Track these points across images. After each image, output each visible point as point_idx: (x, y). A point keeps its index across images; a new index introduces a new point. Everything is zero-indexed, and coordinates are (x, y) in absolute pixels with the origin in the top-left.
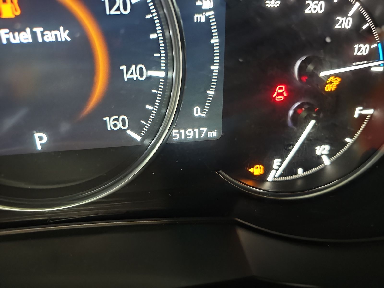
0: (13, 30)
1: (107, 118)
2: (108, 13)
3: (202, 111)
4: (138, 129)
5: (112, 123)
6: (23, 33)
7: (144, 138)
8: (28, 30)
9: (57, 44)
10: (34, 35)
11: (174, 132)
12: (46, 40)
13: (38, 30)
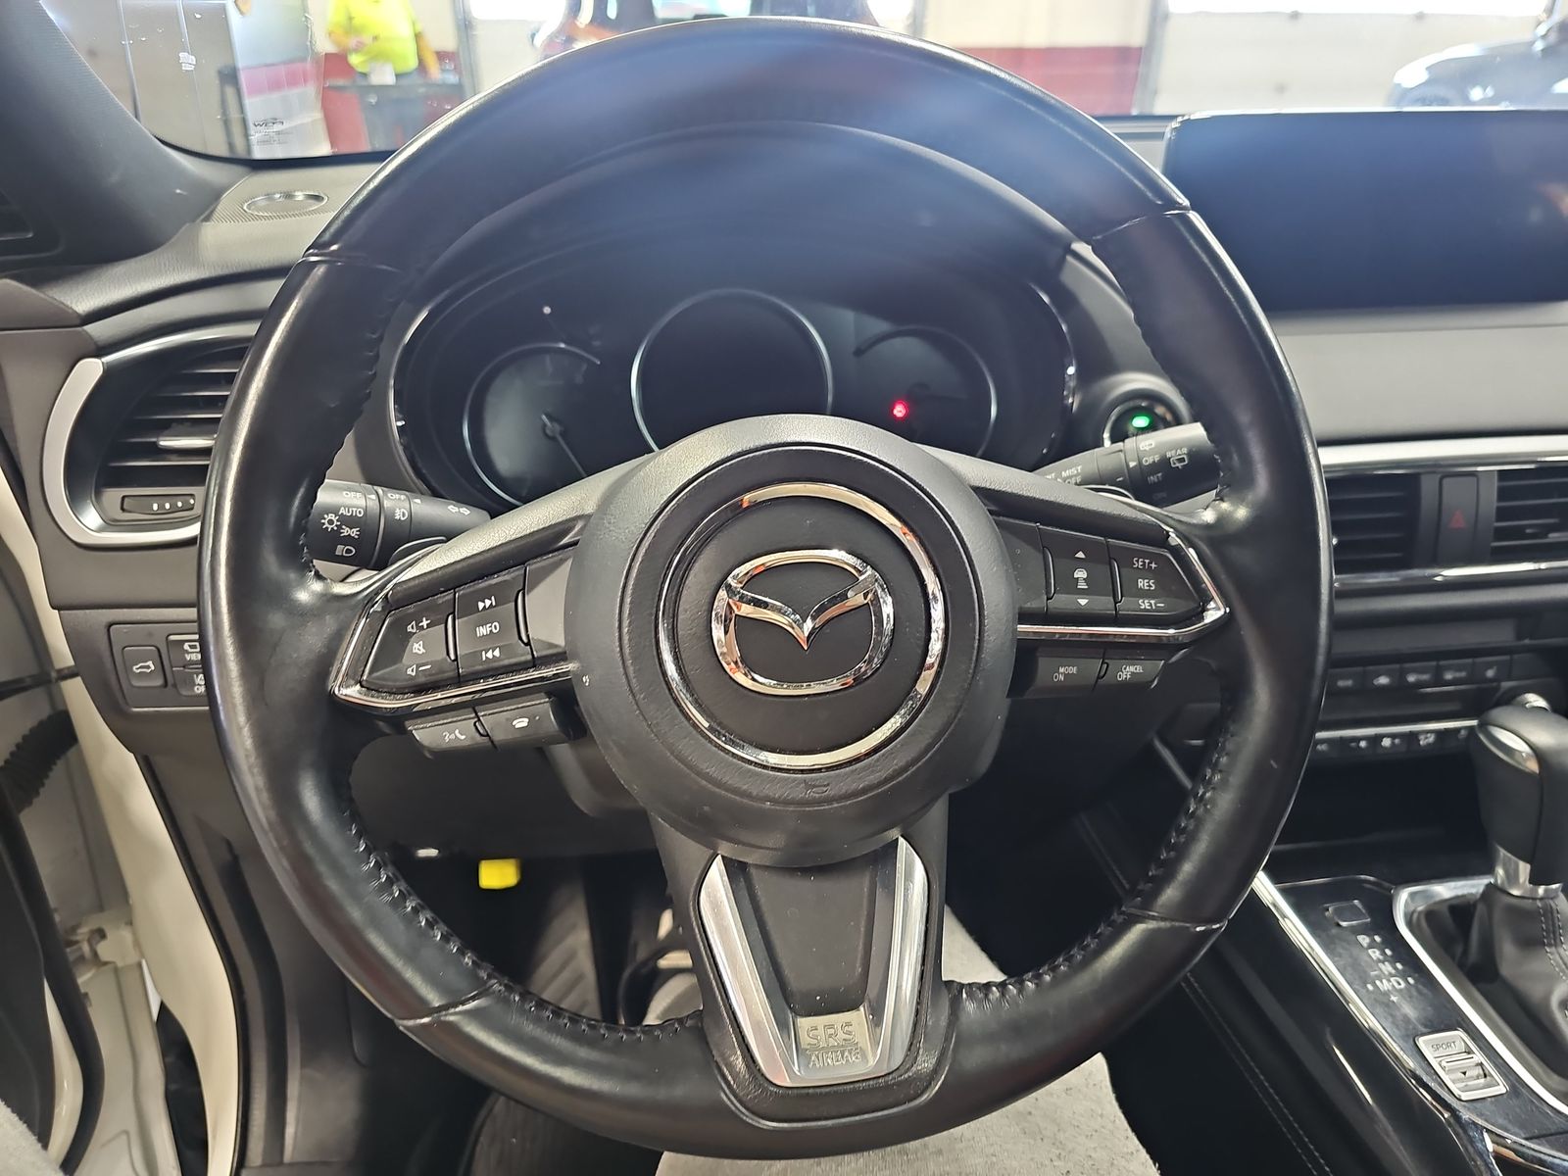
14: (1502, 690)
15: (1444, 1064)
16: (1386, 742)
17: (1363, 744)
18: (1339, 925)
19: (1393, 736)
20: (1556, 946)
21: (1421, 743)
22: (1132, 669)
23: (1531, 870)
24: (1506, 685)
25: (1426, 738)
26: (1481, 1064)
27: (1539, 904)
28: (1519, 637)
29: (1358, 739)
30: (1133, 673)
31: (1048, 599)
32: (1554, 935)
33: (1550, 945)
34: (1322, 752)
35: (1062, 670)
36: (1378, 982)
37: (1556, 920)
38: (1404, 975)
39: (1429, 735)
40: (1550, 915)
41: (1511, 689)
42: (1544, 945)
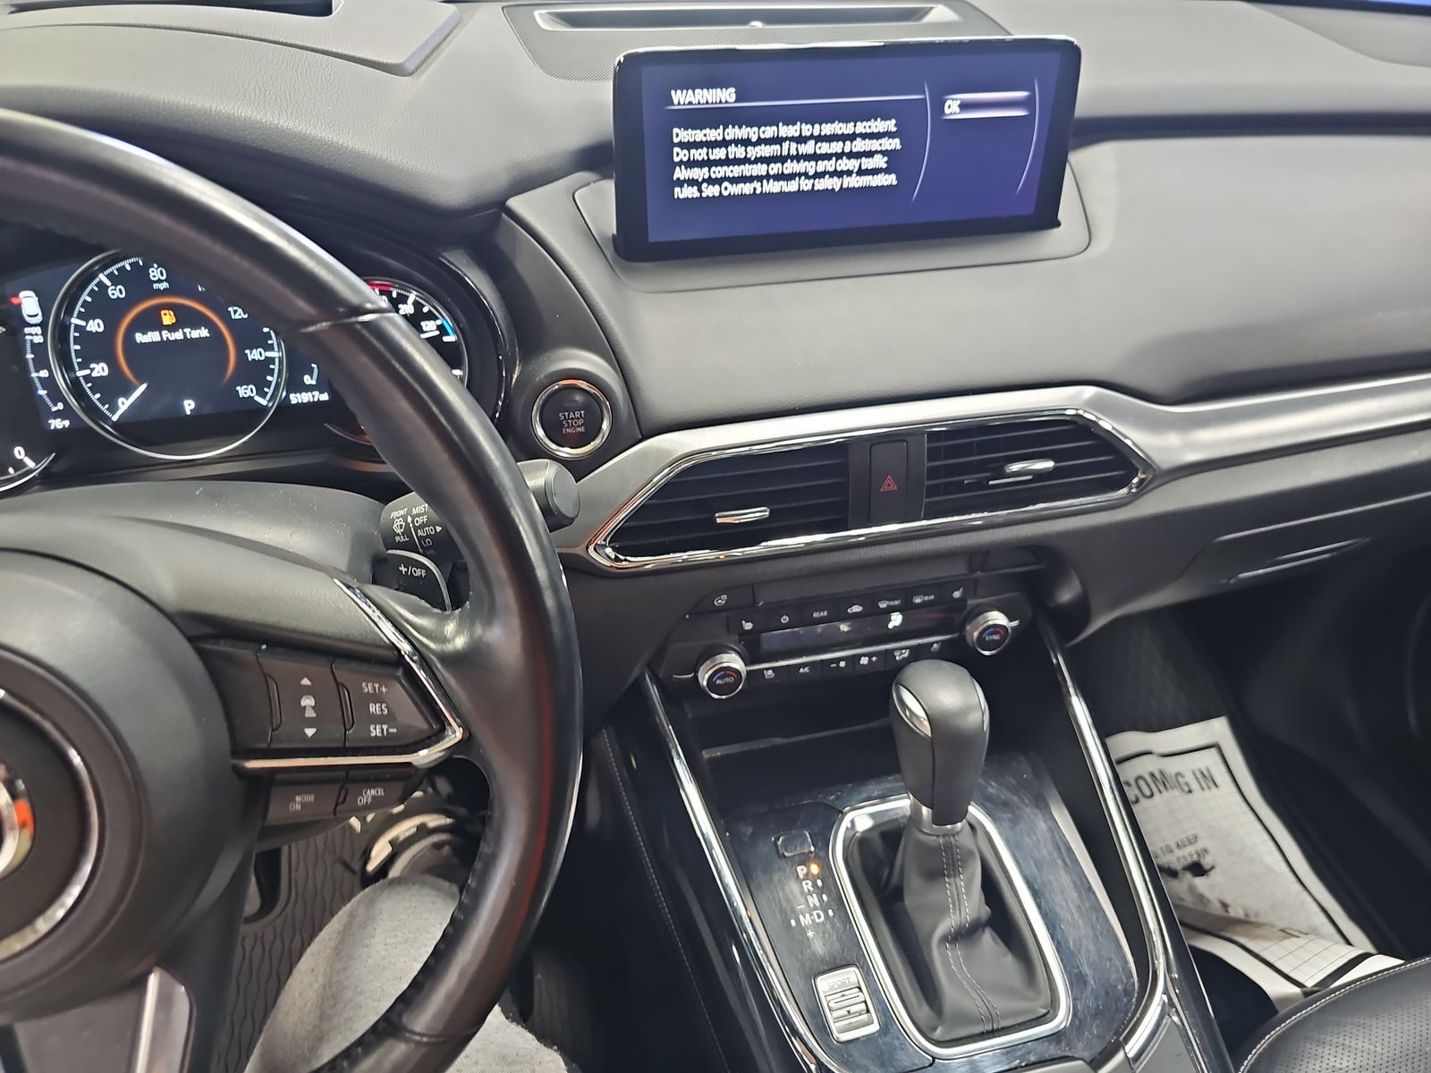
0: (170, 331)
1: (238, 388)
2: (233, 317)
3: (312, 379)
4: (263, 395)
5: (243, 392)
6: (176, 333)
7: (269, 401)
8: (180, 330)
9: (200, 339)
10: (184, 334)
11: (292, 396)
12: (193, 337)
13: (187, 330)
14: (969, 608)
15: (832, 1004)
16: (864, 661)
17: (842, 664)
18: (785, 857)
19: (869, 655)
20: (954, 877)
21: (897, 658)
22: (373, 792)
23: (933, 813)
24: (971, 602)
25: (902, 654)
26: (865, 1002)
27: (941, 841)
28: (972, 570)
29: (838, 660)
30: (373, 797)
31: (273, 730)
32: (953, 866)
33: (949, 876)
34: (805, 673)
35: (298, 799)
36: (801, 917)
37: (955, 855)
38: (825, 909)
39: (904, 651)
40: (949, 850)
41: (978, 606)
42: (944, 875)
